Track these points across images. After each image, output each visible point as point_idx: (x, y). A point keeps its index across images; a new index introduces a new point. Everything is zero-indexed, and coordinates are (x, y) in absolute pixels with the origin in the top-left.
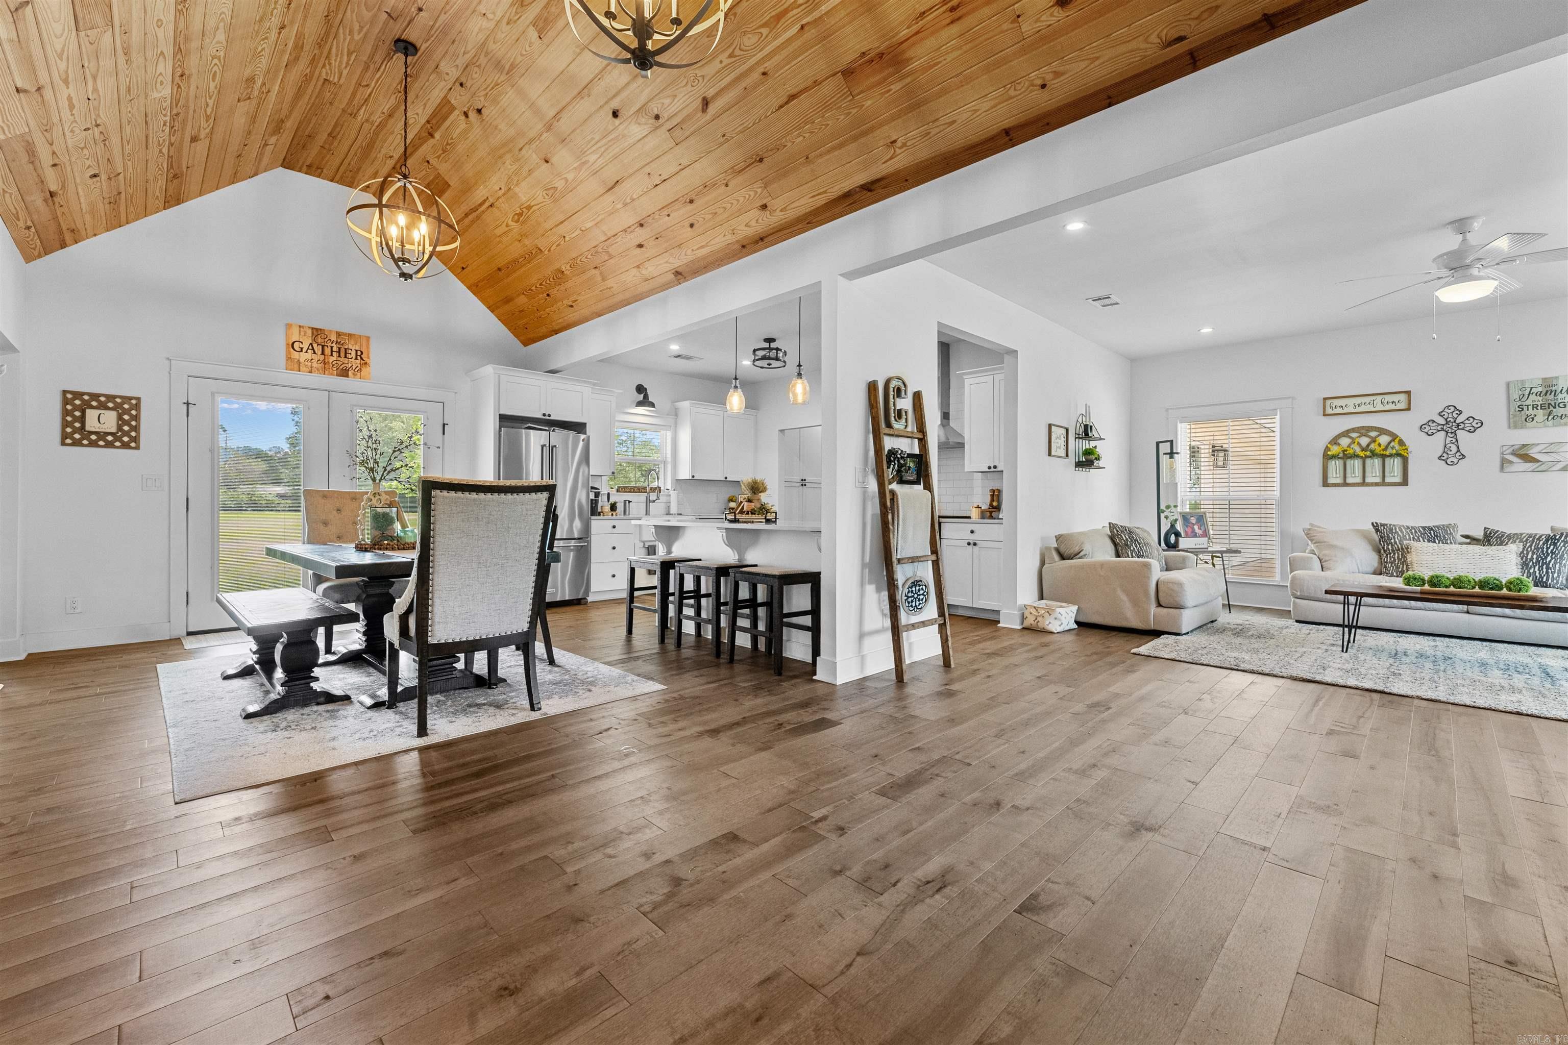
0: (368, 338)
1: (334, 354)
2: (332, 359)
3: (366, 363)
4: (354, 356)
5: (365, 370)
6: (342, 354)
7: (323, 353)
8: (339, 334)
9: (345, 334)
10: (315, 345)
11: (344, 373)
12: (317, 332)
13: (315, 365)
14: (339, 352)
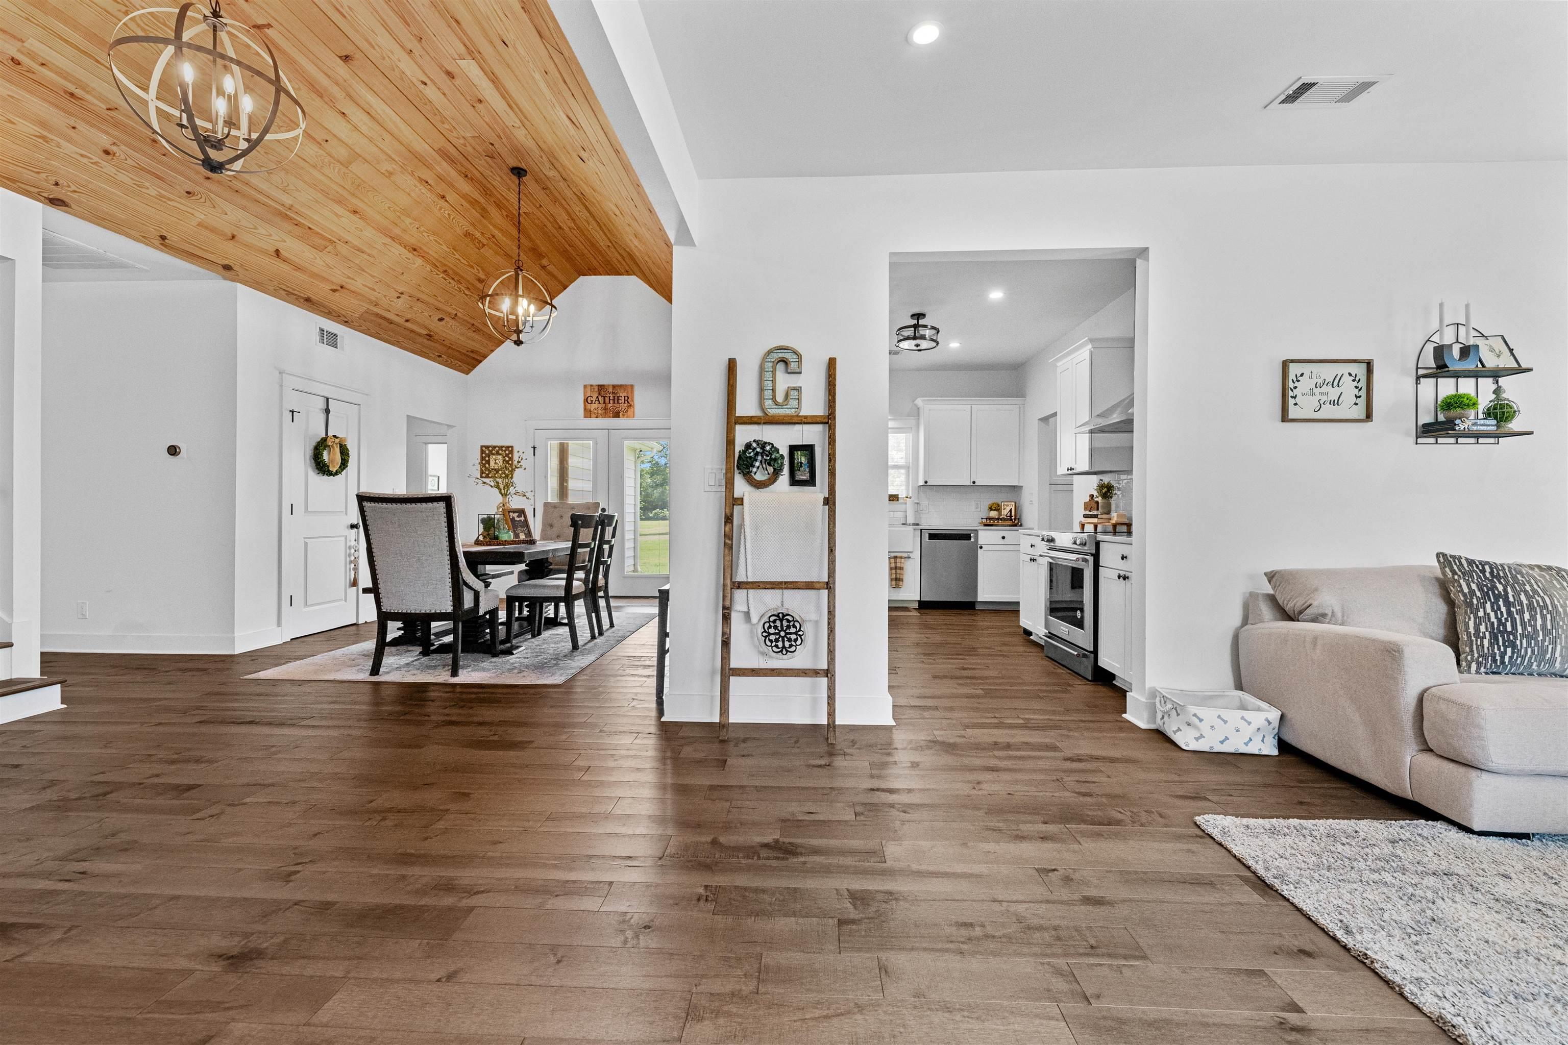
0: (632, 386)
1: (611, 401)
2: (610, 405)
3: (631, 405)
4: (623, 401)
5: (630, 411)
6: (616, 401)
7: (604, 403)
8: (614, 386)
9: (617, 386)
10: (600, 397)
11: (617, 415)
12: (601, 387)
13: (600, 411)
14: (614, 400)
